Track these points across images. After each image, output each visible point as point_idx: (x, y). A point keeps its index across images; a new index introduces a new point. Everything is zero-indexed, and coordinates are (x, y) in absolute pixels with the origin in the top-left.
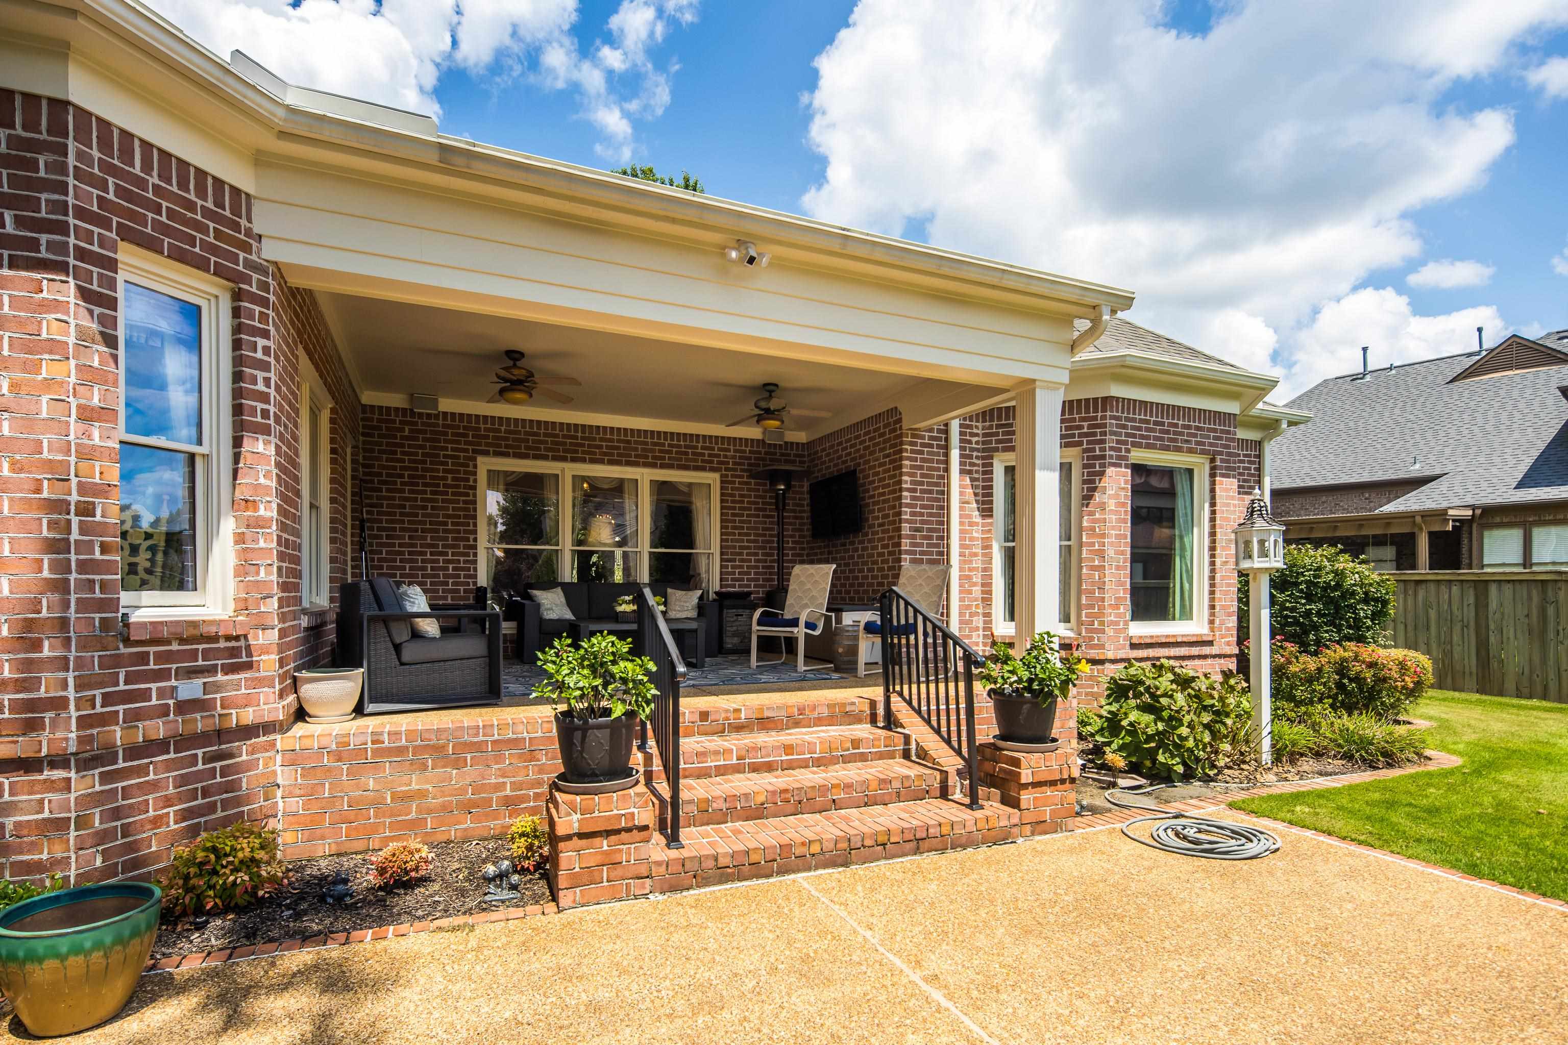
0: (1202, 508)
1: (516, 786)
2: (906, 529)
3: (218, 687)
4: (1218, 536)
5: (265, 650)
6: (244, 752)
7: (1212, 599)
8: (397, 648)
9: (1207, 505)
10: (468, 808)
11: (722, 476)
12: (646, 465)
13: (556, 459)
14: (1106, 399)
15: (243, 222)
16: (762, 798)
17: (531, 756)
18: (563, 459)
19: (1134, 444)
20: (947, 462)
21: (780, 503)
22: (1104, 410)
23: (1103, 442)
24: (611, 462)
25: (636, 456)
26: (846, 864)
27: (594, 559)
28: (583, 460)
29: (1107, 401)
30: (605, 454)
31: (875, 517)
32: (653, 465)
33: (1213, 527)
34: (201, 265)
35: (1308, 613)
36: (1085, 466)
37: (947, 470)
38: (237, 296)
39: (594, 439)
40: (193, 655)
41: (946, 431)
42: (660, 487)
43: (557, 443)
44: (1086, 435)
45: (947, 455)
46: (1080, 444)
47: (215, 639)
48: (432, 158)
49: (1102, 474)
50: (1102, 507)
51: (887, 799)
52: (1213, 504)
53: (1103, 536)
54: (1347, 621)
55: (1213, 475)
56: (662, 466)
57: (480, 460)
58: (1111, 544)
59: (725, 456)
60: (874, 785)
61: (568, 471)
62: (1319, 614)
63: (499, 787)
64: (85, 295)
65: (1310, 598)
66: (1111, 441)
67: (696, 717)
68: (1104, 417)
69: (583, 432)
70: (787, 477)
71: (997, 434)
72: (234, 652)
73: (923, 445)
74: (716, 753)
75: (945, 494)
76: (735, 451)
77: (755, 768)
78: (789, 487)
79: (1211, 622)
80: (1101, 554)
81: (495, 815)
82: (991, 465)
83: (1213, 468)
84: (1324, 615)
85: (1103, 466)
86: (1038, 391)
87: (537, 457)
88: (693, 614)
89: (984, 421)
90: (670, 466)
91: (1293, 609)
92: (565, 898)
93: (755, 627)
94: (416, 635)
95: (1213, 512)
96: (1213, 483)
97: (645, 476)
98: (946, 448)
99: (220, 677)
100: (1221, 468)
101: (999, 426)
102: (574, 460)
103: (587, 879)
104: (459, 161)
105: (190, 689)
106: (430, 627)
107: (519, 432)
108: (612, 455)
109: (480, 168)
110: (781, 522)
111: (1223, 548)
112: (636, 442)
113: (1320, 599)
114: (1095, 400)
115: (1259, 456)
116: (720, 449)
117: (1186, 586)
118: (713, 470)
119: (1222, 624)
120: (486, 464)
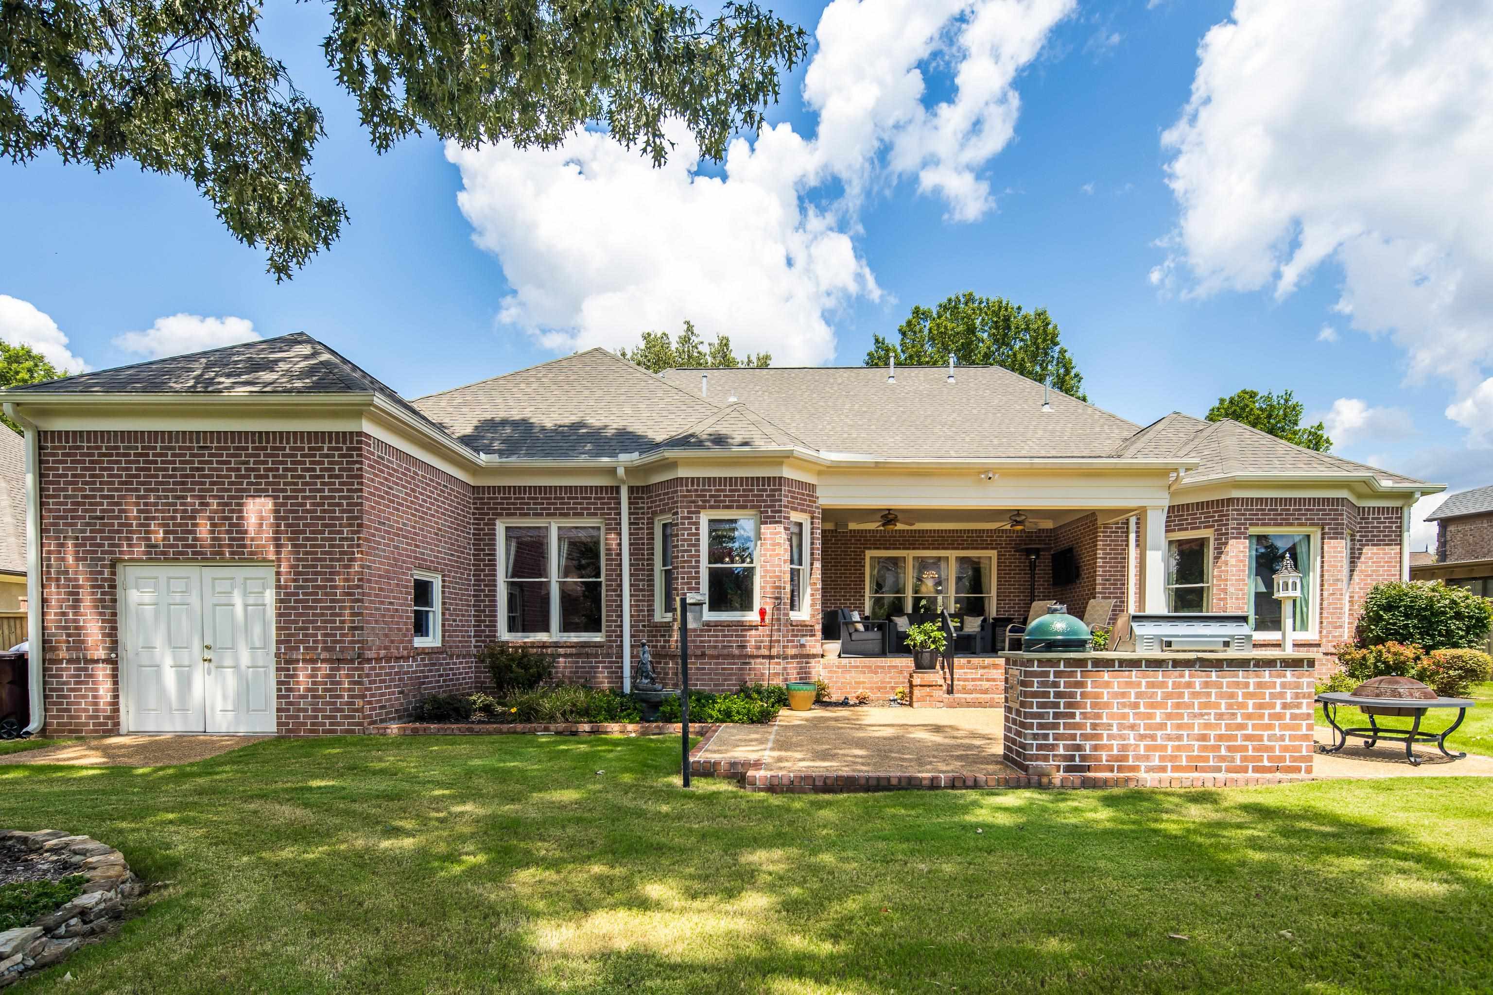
0: (1315, 560)
1: (896, 683)
2: (1099, 580)
3: (806, 641)
4: (1326, 577)
5: (817, 631)
6: (812, 663)
7: (1321, 618)
8: (850, 634)
9: (1319, 558)
10: (879, 689)
11: (997, 552)
12: (952, 549)
13: (904, 549)
14: (1229, 500)
15: (815, 495)
17: (901, 672)
18: (908, 549)
19: (1251, 525)
20: (1127, 541)
21: (1032, 566)
22: (1228, 506)
23: (1227, 525)
24: (934, 549)
25: (948, 544)
27: (923, 602)
28: (919, 549)
29: (1230, 501)
30: (931, 544)
31: (1084, 574)
32: (956, 549)
33: (1322, 571)
34: (805, 511)
35: (1406, 626)
36: (1216, 540)
37: (1127, 545)
38: (812, 518)
40: (801, 631)
41: (1127, 523)
42: (961, 560)
44: (1217, 521)
45: (1127, 537)
46: (1213, 526)
47: (805, 626)
49: (1226, 544)
50: (1226, 563)
52: (1322, 557)
53: (1226, 580)
54: (1440, 631)
55: (1323, 538)
56: (963, 549)
57: (867, 552)
58: (1232, 585)
59: (1001, 541)
61: (910, 555)
62: (1414, 627)
63: (890, 683)
64: (785, 529)
65: (1407, 616)
66: (1232, 524)
68: (1228, 510)
69: (919, 533)
70: (1037, 552)
72: (809, 631)
73: (1112, 532)
75: (1125, 559)
76: (1006, 537)
78: (1038, 557)
79: (1321, 632)
80: (1225, 591)
81: (888, 693)
83: (1323, 534)
84: (1418, 628)
85: (1227, 539)
86: (1149, 512)
87: (894, 549)
88: (978, 629)
90: (967, 548)
91: (1394, 624)
92: (915, 705)
93: (1008, 634)
94: (856, 630)
95: (1323, 562)
96: (1323, 543)
97: (952, 554)
98: (1127, 533)
99: (806, 638)
100: (1329, 533)
102: (914, 549)
103: (922, 699)
105: (801, 641)
106: (860, 627)
107: (886, 537)
108: (935, 544)
110: (1033, 576)
111: (1330, 585)
113: (1416, 616)
114: (1223, 500)
115: (1401, 518)
116: (998, 538)
117: (1305, 609)
118: (992, 549)
119: (1329, 632)
120: (869, 554)
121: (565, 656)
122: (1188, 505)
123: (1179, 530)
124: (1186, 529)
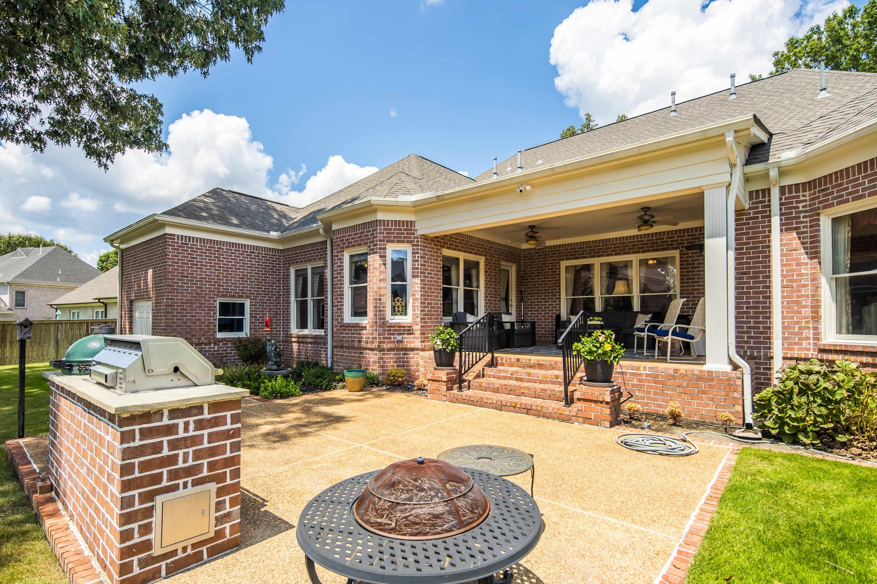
3: (406, 338)
5: (417, 330)
6: (411, 354)
11: (680, 251)
12: (634, 253)
13: (591, 257)
15: (413, 228)
16: (498, 386)
18: (594, 257)
20: (769, 226)
24: (616, 254)
25: (629, 249)
26: (501, 410)
28: (603, 256)
30: (613, 251)
32: (638, 252)
34: (403, 242)
38: (413, 246)
39: (608, 245)
40: (400, 330)
42: (643, 262)
43: (591, 250)
45: (768, 221)
47: (405, 327)
48: (436, 199)
51: (545, 397)
56: (643, 252)
57: (562, 262)
59: (682, 240)
60: (539, 390)
61: (597, 262)
64: (381, 257)
67: (515, 360)
69: (603, 243)
71: (819, 197)
72: (409, 330)
74: (504, 371)
76: (688, 236)
77: (517, 379)
82: (819, 220)
86: (705, 192)
89: (810, 190)
90: (647, 251)
92: (429, 396)
97: (636, 258)
99: (406, 336)
101: (820, 191)
102: (598, 256)
103: (433, 392)
104: (441, 198)
105: (399, 338)
107: (575, 249)
108: (617, 251)
109: (445, 197)
112: (628, 242)
116: (678, 237)
118: (674, 249)
120: (564, 264)
121: (311, 343)
122: (847, 169)
123: (838, 203)
124: (847, 201)
